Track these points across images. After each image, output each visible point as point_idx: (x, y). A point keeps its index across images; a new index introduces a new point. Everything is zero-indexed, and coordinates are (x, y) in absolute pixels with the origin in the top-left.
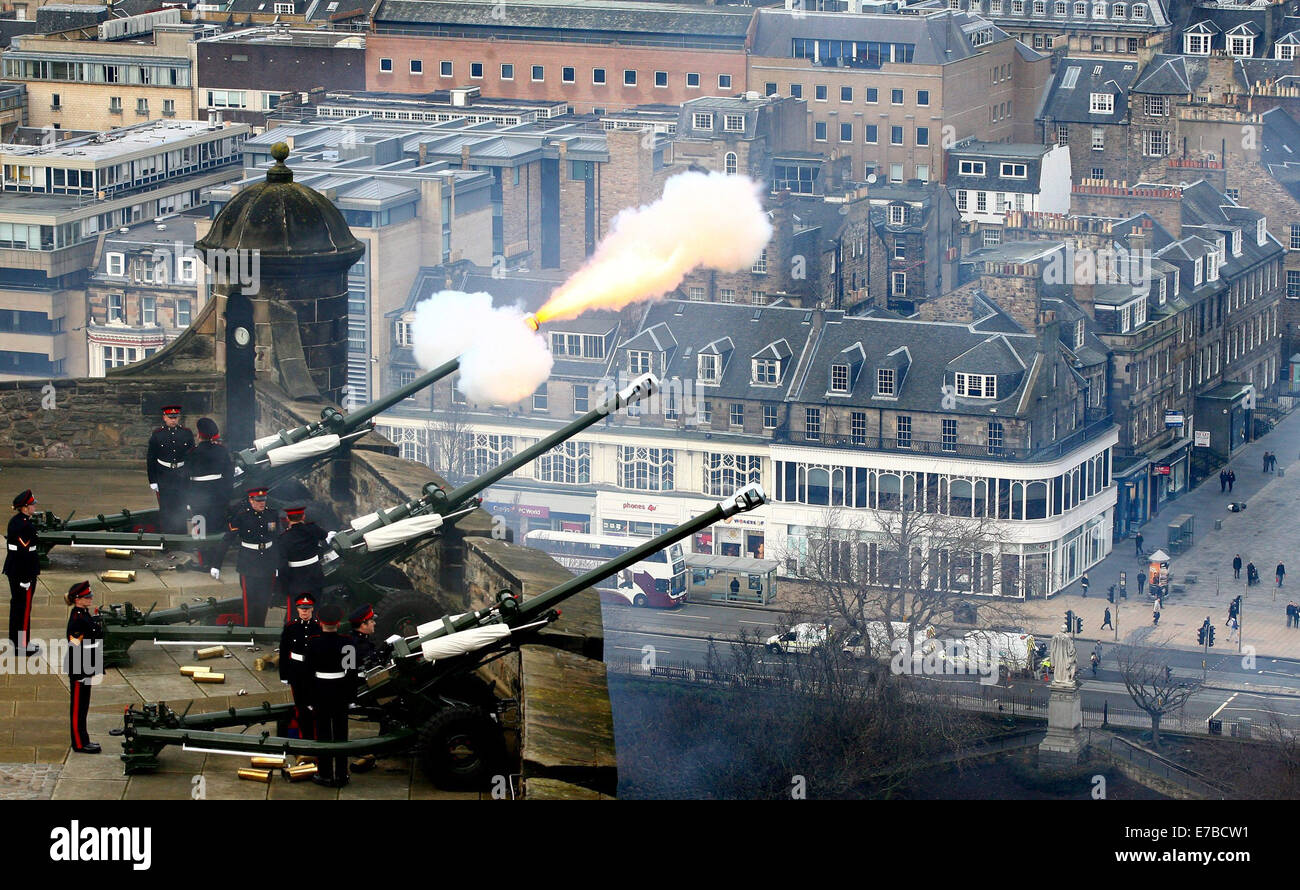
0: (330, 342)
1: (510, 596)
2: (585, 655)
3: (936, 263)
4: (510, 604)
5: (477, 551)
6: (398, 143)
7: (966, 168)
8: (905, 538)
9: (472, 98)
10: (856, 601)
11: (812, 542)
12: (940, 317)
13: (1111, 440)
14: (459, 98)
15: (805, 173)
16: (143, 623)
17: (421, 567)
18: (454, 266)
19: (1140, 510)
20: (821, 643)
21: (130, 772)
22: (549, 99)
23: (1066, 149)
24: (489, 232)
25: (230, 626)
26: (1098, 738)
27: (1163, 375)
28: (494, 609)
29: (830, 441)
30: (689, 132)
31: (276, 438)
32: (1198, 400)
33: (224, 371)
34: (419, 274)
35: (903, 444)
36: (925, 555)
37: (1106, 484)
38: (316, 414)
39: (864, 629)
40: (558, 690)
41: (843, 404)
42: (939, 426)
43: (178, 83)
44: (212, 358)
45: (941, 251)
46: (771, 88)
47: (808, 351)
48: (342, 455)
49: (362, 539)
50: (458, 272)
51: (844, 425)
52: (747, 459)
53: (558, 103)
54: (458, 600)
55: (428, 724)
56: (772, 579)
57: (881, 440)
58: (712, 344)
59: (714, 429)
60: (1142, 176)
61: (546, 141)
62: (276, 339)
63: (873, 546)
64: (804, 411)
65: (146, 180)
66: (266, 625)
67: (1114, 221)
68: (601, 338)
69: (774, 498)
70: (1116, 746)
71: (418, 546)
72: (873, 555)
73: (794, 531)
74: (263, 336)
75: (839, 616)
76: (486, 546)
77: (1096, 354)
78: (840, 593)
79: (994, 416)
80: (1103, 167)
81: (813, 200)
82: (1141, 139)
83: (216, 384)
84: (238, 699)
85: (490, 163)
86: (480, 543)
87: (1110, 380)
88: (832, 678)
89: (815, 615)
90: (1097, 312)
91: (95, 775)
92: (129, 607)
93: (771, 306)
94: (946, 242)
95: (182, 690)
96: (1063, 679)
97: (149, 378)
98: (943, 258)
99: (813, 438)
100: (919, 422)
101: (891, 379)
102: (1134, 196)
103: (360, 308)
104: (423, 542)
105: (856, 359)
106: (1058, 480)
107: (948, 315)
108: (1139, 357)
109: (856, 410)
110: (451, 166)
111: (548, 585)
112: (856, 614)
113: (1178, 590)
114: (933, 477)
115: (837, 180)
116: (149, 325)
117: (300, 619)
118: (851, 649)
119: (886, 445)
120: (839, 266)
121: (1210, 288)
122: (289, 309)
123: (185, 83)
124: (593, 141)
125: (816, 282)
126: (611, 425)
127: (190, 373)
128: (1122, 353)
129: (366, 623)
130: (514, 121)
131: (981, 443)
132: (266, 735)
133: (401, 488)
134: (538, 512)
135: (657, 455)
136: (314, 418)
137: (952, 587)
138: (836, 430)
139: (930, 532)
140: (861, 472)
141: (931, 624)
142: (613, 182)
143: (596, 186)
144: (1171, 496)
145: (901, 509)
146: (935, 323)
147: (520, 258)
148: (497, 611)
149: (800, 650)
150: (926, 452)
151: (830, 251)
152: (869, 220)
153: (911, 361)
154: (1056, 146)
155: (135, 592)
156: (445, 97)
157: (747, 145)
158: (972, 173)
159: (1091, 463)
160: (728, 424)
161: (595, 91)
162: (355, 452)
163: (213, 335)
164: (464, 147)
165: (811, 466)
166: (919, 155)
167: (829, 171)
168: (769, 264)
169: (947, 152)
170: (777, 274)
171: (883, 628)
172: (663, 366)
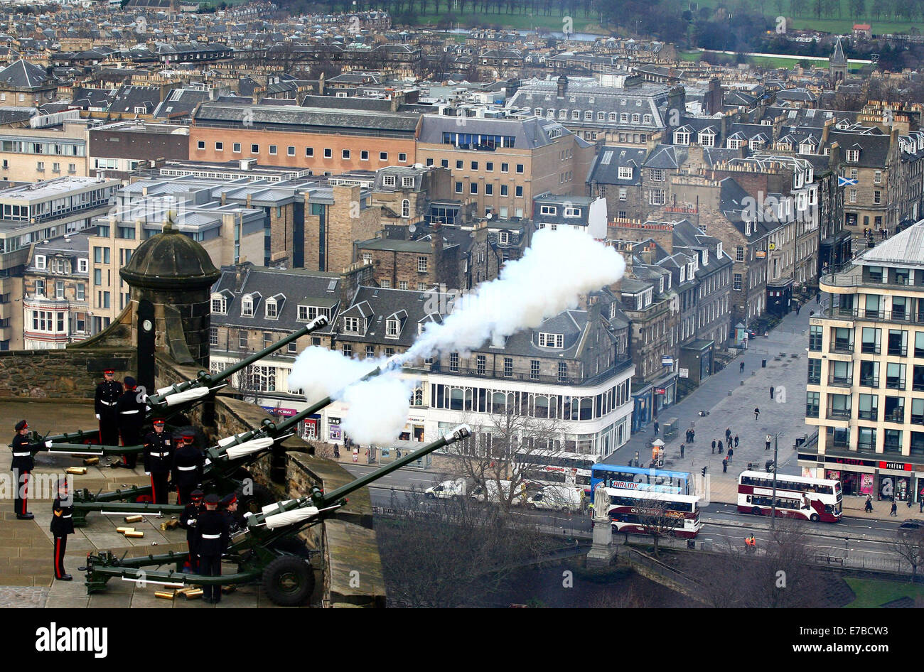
0: (200, 329)
1: (317, 490)
2: (362, 525)
4: (318, 495)
5: (294, 460)
6: (209, 192)
7: (545, 210)
8: (509, 430)
9: (252, 165)
10: (479, 469)
13: (630, 373)
14: (244, 165)
15: (450, 212)
16: (94, 501)
17: (259, 468)
18: (241, 266)
19: (647, 415)
21: (91, 593)
22: (297, 166)
23: (604, 199)
24: (263, 246)
25: (146, 503)
26: (622, 550)
27: (661, 335)
28: (308, 497)
29: (464, 373)
30: (381, 187)
31: (170, 388)
32: (681, 349)
33: (137, 346)
35: (507, 375)
36: (520, 440)
37: (627, 399)
38: (194, 374)
39: (484, 485)
40: (348, 548)
42: (529, 364)
43: (78, 154)
44: (130, 338)
46: (430, 162)
48: (209, 401)
49: (225, 452)
50: (244, 269)
51: (473, 363)
53: (303, 169)
54: (282, 489)
55: (269, 566)
57: (494, 372)
58: (394, 314)
60: (650, 217)
61: (297, 192)
62: (168, 327)
63: (489, 435)
64: (448, 355)
65: (59, 212)
66: (169, 503)
67: (633, 244)
68: (328, 309)
69: (430, 405)
70: (633, 555)
71: (258, 456)
72: (489, 441)
73: (442, 425)
74: (160, 326)
75: (469, 477)
76: (300, 457)
77: (623, 322)
78: (470, 463)
79: (562, 359)
80: (626, 211)
81: (454, 228)
82: (648, 194)
83: (131, 354)
84: (153, 548)
85: (264, 204)
86: (296, 455)
87: (630, 338)
88: (465, 513)
89: (455, 476)
90: (623, 297)
91: (70, 594)
92: (86, 491)
93: (430, 291)
95: (118, 541)
96: (602, 516)
97: (92, 350)
99: (454, 371)
100: (517, 362)
102: (645, 229)
106: (599, 397)
108: (647, 325)
109: (480, 354)
110: (240, 206)
112: (479, 476)
113: (669, 463)
114: (525, 394)
115: (469, 216)
116: (60, 299)
118: (476, 496)
119: (497, 375)
120: (469, 268)
121: (689, 284)
122: (176, 310)
123: (82, 154)
124: (325, 192)
125: (456, 277)
127: (116, 347)
128: (637, 322)
129: (232, 505)
130: (277, 180)
131: (554, 374)
132: (172, 572)
133: (247, 421)
134: (290, 412)
136: (193, 377)
138: (468, 366)
139: (524, 426)
140: (483, 391)
141: (523, 483)
142: (336, 217)
143: (326, 219)
144: (665, 406)
145: (506, 413)
147: (280, 261)
148: (311, 499)
149: (446, 497)
150: (521, 379)
151: (464, 259)
152: (488, 241)
154: (598, 198)
155: (87, 480)
156: (236, 164)
157: (416, 195)
158: (549, 214)
159: (619, 387)
161: (326, 162)
162: (217, 397)
163: (130, 324)
164: (248, 195)
165: (452, 387)
166: (517, 202)
167: (464, 211)
168: (429, 266)
169: (534, 200)
170: (433, 272)
171: (494, 484)
172: (365, 327)
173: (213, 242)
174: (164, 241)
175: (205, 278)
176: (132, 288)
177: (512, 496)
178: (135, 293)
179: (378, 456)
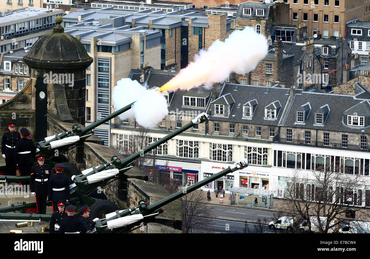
0: (78, 98)
1: (143, 202)
2: (174, 227)
3: (341, 71)
4: (143, 206)
5: (133, 184)
6: (124, 19)
7: (354, 32)
8: (326, 182)
10: (305, 208)
11: (288, 184)
12: (342, 93)
14: (149, 1)
15: (288, 33)
17: (111, 190)
18: (145, 69)
20: (291, 225)
22: (185, 2)
24: (160, 55)
25: (31, 213)
28: (137, 208)
29: (296, 143)
30: (241, 16)
31: (54, 137)
33: (35, 109)
34: (131, 72)
35: (326, 144)
36: (334, 189)
38: (71, 127)
39: (308, 220)
41: (302, 127)
42: (341, 137)
44: (30, 104)
45: (343, 66)
47: (288, 106)
48: (80, 144)
49: (86, 179)
50: (146, 71)
51: (302, 136)
52: (262, 149)
53: (189, 4)
54: (125, 204)
56: (272, 198)
57: (317, 142)
58: (249, 102)
59: (249, 136)
61: (183, 19)
62: (56, 96)
63: (313, 185)
64: (286, 130)
65: (21, 32)
66: (46, 213)
68: (204, 99)
69: (273, 165)
71: (109, 181)
72: (313, 189)
73: (281, 178)
74: (51, 95)
75: (298, 214)
76: (136, 182)
78: (299, 204)
79: (363, 133)
81: (291, 44)
83: (31, 115)
85: (161, 27)
86: (134, 181)
89: (289, 213)
93: (273, 87)
94: (345, 62)
97: (4, 112)
98: (344, 68)
99: (289, 141)
100: (332, 135)
101: (321, 117)
103: (107, 85)
104: (112, 180)
105: (307, 110)
107: (345, 92)
109: (307, 130)
110: (144, 28)
111: (160, 198)
112: (305, 213)
114: (338, 158)
115: (301, 36)
117: (59, 211)
118: (303, 227)
119: (319, 144)
124: (202, 19)
125: (292, 78)
126: (207, 134)
127: (21, 110)
129: (86, 213)
130: (171, 11)
131: (357, 144)
133: (104, 158)
134: (177, 169)
135: (226, 147)
136: (70, 129)
137: (345, 203)
138: (299, 138)
140: (309, 155)
141: (336, 218)
142: (210, 36)
143: (203, 37)
145: (325, 170)
146: (340, 95)
147: (171, 66)
148: (138, 209)
149: (282, 228)
150: (335, 147)
151: (298, 65)
152: (314, 53)
153: (329, 110)
157: (265, 21)
158: (357, 34)
160: (255, 135)
162: (86, 143)
163: (31, 94)
164: (150, 21)
165: (288, 152)
166: (335, 27)
167: (298, 32)
168: (273, 70)
169: (346, 25)
170: (276, 74)
171: (316, 219)
172: (229, 111)
173: (125, 53)
174: (54, 37)
175: (81, 63)
176: (32, 70)
177: (328, 228)
178: (34, 73)
179: (237, 200)
